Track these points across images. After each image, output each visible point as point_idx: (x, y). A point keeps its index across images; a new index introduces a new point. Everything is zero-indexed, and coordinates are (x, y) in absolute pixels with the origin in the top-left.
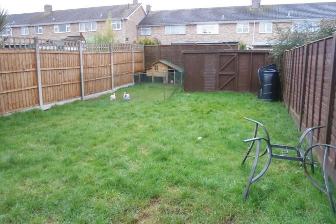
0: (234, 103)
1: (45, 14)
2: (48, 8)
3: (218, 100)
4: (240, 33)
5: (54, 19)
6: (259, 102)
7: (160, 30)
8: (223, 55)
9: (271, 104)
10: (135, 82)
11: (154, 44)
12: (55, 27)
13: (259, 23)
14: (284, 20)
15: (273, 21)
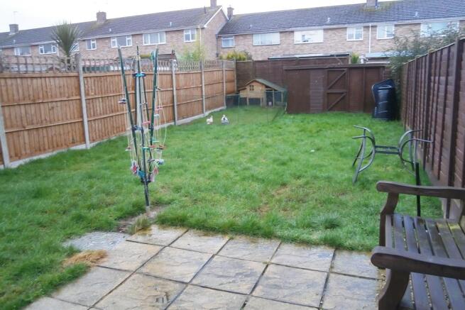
0: (345, 123)
1: (98, 23)
2: (101, 15)
3: (328, 120)
4: (352, 40)
5: (110, 30)
6: (374, 121)
7: (246, 40)
8: (331, 70)
9: (387, 123)
10: (227, 105)
11: (244, 59)
12: (112, 40)
13: (376, 26)
14: (410, 22)
15: (396, 23)
